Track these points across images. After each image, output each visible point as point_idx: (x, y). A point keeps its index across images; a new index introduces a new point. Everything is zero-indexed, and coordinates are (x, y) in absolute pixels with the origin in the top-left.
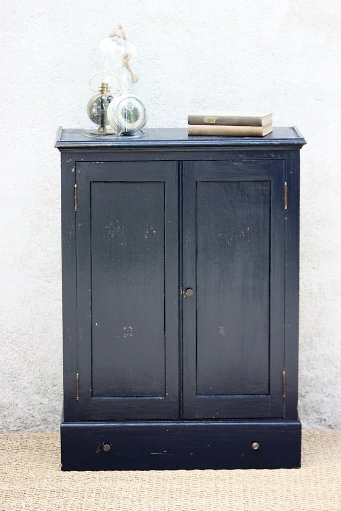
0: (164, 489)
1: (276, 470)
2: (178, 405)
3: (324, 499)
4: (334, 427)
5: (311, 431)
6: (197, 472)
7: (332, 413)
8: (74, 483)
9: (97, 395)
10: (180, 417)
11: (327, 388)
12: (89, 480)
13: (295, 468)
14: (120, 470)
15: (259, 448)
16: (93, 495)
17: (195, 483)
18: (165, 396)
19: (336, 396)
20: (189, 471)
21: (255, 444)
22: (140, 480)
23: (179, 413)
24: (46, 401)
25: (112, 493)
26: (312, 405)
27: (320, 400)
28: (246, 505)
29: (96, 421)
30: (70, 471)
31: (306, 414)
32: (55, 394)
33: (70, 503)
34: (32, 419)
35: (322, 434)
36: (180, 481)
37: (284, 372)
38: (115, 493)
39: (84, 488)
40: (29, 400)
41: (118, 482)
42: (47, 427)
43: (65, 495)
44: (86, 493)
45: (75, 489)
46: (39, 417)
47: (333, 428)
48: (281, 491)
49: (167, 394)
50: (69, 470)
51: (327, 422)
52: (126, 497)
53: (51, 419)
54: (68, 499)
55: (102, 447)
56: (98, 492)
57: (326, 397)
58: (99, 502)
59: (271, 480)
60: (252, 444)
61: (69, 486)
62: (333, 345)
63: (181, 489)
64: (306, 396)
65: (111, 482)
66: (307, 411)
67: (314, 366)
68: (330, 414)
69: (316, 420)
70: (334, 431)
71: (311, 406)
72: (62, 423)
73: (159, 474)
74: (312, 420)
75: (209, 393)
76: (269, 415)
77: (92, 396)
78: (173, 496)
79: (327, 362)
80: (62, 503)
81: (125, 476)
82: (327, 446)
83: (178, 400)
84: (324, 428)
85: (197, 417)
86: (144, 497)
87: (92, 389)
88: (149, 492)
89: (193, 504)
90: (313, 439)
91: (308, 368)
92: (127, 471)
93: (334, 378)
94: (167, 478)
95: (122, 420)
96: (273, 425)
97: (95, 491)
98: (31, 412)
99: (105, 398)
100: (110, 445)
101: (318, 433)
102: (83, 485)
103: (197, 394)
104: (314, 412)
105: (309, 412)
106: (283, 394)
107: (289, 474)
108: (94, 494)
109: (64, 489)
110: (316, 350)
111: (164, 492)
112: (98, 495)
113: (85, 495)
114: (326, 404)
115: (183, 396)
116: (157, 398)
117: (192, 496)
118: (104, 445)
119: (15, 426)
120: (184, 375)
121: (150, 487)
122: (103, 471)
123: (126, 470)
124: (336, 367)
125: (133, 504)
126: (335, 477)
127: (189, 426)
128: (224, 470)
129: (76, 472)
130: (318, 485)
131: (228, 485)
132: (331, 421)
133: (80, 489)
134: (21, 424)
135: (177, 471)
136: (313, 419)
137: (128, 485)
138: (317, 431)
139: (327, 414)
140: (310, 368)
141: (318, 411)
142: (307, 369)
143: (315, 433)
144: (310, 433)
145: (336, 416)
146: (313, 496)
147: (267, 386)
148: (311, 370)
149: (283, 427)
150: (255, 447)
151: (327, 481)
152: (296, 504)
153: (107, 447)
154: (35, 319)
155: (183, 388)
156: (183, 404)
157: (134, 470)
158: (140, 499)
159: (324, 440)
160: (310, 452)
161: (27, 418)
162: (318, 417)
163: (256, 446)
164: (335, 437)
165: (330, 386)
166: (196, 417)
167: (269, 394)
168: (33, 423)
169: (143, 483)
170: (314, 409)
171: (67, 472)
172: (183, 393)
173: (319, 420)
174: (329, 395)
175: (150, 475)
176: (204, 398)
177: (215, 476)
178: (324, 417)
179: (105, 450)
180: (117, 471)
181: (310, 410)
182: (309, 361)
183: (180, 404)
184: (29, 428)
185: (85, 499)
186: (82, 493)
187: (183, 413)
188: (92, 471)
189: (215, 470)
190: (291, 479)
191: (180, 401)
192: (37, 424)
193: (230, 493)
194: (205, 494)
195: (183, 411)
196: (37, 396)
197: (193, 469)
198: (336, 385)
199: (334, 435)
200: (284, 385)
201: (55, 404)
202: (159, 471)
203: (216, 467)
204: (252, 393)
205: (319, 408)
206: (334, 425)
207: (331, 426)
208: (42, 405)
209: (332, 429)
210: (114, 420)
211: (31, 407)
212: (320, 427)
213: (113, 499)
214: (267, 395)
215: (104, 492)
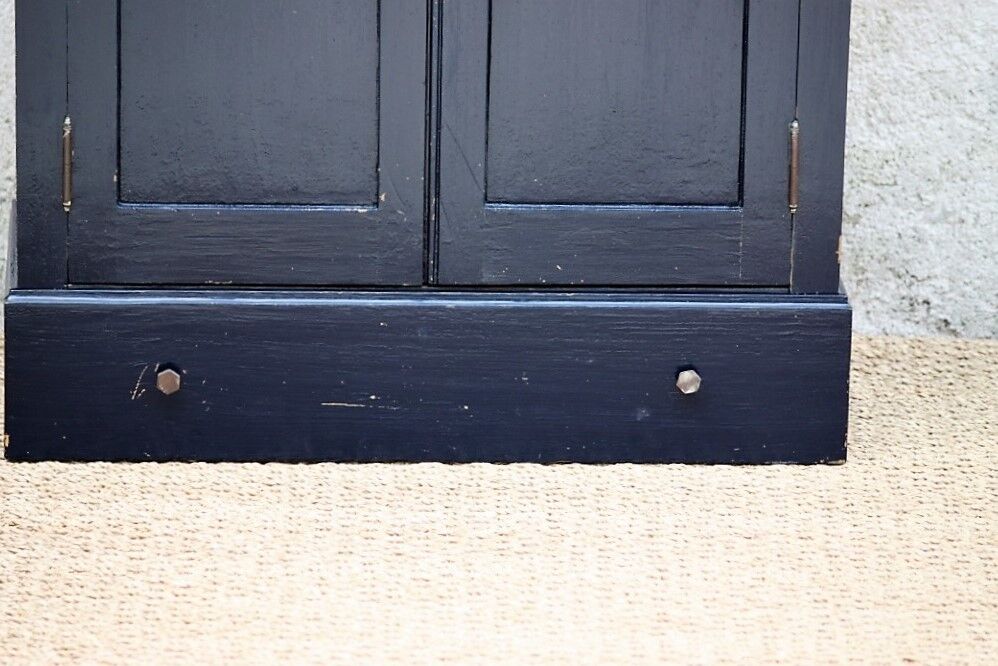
0: (370, 526)
1: (759, 468)
2: (421, 236)
3: (931, 568)
4: (959, 329)
5: (881, 343)
6: (485, 472)
7: (951, 280)
8: (51, 501)
9: (135, 194)
10: (426, 276)
11: (935, 191)
12: (106, 494)
13: (826, 463)
14: (215, 461)
15: (699, 391)
16: (122, 542)
17: (477, 508)
18: (376, 204)
19: (970, 220)
20: (455, 467)
21: (687, 376)
22: (286, 495)
23: (426, 265)
25: (190, 535)
26: (884, 250)
27: (911, 232)
28: (659, 581)
29: (132, 286)
30: (35, 461)
31: (859, 282)
33: (40, 567)
35: (919, 353)
36: (424, 498)
37: (795, 125)
38: (197, 536)
39: (87, 520)
41: (208, 499)
43: (21, 542)
44: (95, 536)
45: (56, 519)
47: (954, 332)
48: (775, 538)
49: (382, 197)
50: (33, 459)
51: (932, 312)
52: (239, 550)
54: (33, 554)
55: (152, 379)
56: (139, 534)
57: (934, 223)
58: (144, 566)
59: (742, 501)
60: (677, 377)
61: (35, 511)
62: (963, 39)
63: (427, 527)
64: (863, 220)
65: (183, 498)
66: (864, 271)
67: (892, 114)
68: (945, 284)
69: (895, 303)
70: (960, 342)
71: (877, 255)
72: (12, 294)
73: (349, 476)
74: (883, 302)
75: (532, 197)
76: (739, 276)
77: (119, 200)
78: (402, 548)
79: (940, 95)
80: (11, 568)
81: (229, 481)
82: (934, 391)
83: (420, 216)
84: (922, 331)
85: (487, 278)
86: (299, 549)
87: (119, 175)
88: (319, 533)
89: (472, 575)
90: (885, 369)
91: (873, 120)
92: (240, 465)
93: (963, 157)
94: (377, 489)
95: (221, 287)
96: (752, 311)
97: (128, 529)
99: (166, 207)
100: (178, 371)
101: (905, 348)
102: (83, 509)
103: (486, 200)
104: (890, 275)
105: (869, 275)
106: (790, 202)
107: (807, 483)
108: (125, 538)
109: (17, 521)
110: (902, 57)
111: (369, 534)
112: (138, 541)
113: (94, 541)
114: (932, 246)
115: (437, 204)
116: (348, 209)
117: (469, 549)
118: (161, 369)
120: (444, 131)
121: (321, 518)
122: (154, 464)
123: (235, 461)
124: (971, 117)
125: (263, 574)
126: (966, 494)
127: (458, 309)
128: (577, 466)
129: (57, 465)
130: (910, 520)
131: (594, 515)
132: (949, 309)
133: (73, 522)
135: (414, 466)
136: (886, 298)
137: (243, 510)
138: (898, 340)
139: (933, 282)
140: (880, 121)
141: (903, 271)
142: (870, 125)
143: (892, 348)
144: (875, 347)
145: (968, 289)
146: (892, 557)
147: (736, 176)
148: (882, 127)
149: (786, 316)
150: (686, 385)
151: (941, 507)
152: (832, 581)
153: (169, 381)
155: (438, 175)
156: (437, 232)
157: (263, 462)
158: (288, 557)
159: (924, 370)
160: (877, 411)
162: (904, 292)
163: (691, 382)
164: (963, 363)
165: (948, 185)
166: (484, 281)
167: (740, 201)
169: (296, 504)
170: (888, 264)
171: (25, 464)
172: (438, 195)
173: (906, 303)
174: (946, 214)
175: (317, 478)
176: (511, 213)
177: (544, 485)
178: (924, 292)
179: (161, 388)
180: (203, 464)
181: (877, 266)
182: (875, 95)
183: (427, 231)
185: (93, 556)
186: (83, 534)
187: (437, 266)
188: (113, 462)
189: (545, 463)
190: (811, 499)
191: (427, 222)
193: (601, 542)
194: (515, 545)
195: (437, 256)
197: (469, 462)
198: (971, 182)
199: (959, 354)
200: (794, 172)
202: (350, 466)
203: (548, 456)
204: (683, 198)
205: (906, 262)
206: (958, 320)
207: (946, 322)
209: (953, 338)
210: (198, 286)
212: (909, 329)
213: (191, 555)
214: (732, 204)
215: (158, 532)
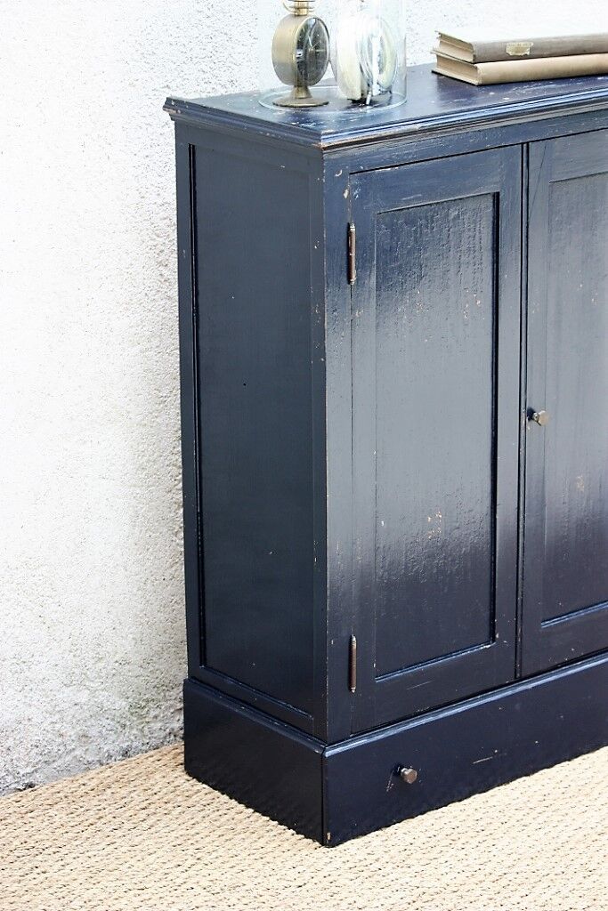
24: (83, 697)
32: (101, 677)
34: (60, 740)
40: (53, 703)
42: (87, 750)
46: (72, 733)
49: (497, 636)
53: (93, 732)
98: (58, 726)
119: (27, 766)
134: (40, 758)
154: (59, 529)
161: (50, 742)
168: (62, 748)
184: (54, 761)
192: (69, 748)
196: (67, 690)
201: (101, 698)
208: (77, 707)
211: (58, 716)
